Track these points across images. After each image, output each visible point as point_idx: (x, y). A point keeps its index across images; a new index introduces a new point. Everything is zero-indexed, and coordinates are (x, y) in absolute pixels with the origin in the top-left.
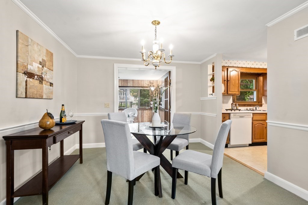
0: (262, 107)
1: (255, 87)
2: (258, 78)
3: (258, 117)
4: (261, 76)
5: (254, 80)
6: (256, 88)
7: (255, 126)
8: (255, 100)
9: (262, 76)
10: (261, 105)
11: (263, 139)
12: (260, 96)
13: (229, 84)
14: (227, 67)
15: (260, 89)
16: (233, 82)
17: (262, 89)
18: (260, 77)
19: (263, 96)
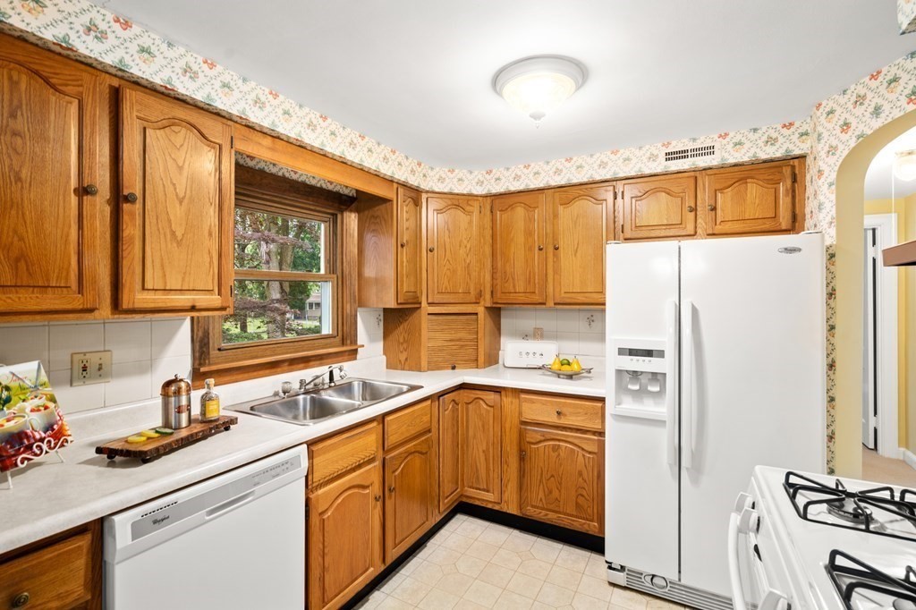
0: (355, 359)
1: (328, 261)
2: (339, 216)
3: (343, 450)
4: (351, 211)
5: (323, 226)
6: (332, 268)
7: (325, 517)
8: (327, 329)
9: (358, 211)
10: (353, 354)
11: (367, 570)
12: (348, 307)
13: (130, 230)
14: (116, 83)
15: (346, 271)
16: (177, 212)
17: (355, 275)
18: (346, 214)
19: (359, 306)
